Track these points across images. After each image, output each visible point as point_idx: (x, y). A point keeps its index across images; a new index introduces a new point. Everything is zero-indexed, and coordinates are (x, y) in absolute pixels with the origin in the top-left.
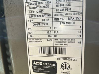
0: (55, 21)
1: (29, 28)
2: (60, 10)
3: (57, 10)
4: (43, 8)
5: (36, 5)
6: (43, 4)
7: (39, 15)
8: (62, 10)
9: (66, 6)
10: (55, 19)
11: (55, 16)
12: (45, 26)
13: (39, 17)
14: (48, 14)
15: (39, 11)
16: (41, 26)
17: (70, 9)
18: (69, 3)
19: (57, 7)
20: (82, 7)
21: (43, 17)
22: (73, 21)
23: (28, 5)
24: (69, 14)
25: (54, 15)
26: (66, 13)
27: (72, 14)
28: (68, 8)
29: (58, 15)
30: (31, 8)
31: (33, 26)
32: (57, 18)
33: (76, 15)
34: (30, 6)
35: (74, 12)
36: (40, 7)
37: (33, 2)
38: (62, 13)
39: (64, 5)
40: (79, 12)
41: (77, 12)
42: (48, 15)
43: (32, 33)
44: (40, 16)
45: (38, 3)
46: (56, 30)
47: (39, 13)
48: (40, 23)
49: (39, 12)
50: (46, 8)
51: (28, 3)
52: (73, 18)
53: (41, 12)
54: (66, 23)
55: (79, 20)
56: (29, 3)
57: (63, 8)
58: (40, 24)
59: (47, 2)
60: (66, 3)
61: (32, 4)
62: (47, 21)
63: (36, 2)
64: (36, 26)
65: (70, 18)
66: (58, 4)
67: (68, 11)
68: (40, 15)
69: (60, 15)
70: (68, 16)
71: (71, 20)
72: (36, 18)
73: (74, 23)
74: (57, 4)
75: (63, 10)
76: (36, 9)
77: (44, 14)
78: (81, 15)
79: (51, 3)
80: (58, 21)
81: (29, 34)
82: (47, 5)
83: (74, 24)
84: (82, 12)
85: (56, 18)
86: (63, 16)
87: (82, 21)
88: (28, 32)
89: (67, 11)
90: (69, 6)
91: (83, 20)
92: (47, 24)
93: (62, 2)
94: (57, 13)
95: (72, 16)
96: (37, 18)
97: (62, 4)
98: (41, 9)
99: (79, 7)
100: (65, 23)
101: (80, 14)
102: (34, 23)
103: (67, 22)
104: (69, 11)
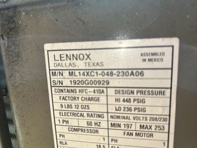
0: (114, 128)
1: (60, 135)
2: (122, 109)
3: (117, 109)
4: (89, 102)
5: (74, 94)
6: (89, 94)
7: (80, 113)
8: (126, 109)
9: (136, 102)
10: (113, 125)
11: (114, 120)
12: (92, 134)
13: (79, 118)
14: (99, 113)
15: (80, 105)
16: (84, 133)
17: (144, 110)
18: (142, 98)
19: (117, 103)
20: (169, 108)
21: (89, 118)
22: (150, 133)
23: (56, 91)
24: (141, 119)
25: (112, 117)
26: (136, 116)
27: (148, 119)
28: (141, 107)
29: (118, 117)
30: (64, 99)
31: (68, 131)
32: (117, 123)
33: (154, 122)
34: (60, 93)
35: (152, 116)
36: (83, 99)
37: (69, 88)
38: (128, 115)
39: (132, 100)
40: (162, 117)
41: (158, 117)
42: (99, 116)
43: (66, 143)
44: (82, 115)
45: (78, 91)
46: (116, 143)
47: (80, 109)
48: (83, 128)
49: (80, 107)
50: (94, 102)
51: (57, 88)
52: (149, 127)
53: (83, 107)
54: (136, 133)
55: (161, 131)
56: (60, 88)
57: (129, 107)
58: (82, 130)
59: (96, 91)
60: (137, 98)
61: (66, 91)
62: (96, 127)
63: (74, 88)
64: (74, 132)
65: (143, 126)
66: (119, 97)
67: (140, 113)
68: (82, 113)
69: (124, 118)
70: (139, 121)
71: (144, 130)
72: (74, 117)
73: (151, 135)
74: (117, 98)
75: (130, 109)
76: (73, 102)
77: (90, 113)
78: (165, 122)
79: (105, 94)
80: (119, 128)
81: (61, 145)
82: (97, 97)
83: (151, 138)
84: (168, 117)
85: (115, 123)
86: (129, 121)
87: (167, 134)
88: (58, 141)
89: (136, 112)
90: (142, 104)
91: (169, 132)
92: (97, 131)
93: (127, 95)
94: (118, 115)
95: (148, 123)
96: (77, 117)
97: (128, 98)
98: (84, 102)
99: (163, 108)
100: (134, 134)
101: (165, 120)
102: (71, 127)
103: (138, 132)
104: (142, 113)
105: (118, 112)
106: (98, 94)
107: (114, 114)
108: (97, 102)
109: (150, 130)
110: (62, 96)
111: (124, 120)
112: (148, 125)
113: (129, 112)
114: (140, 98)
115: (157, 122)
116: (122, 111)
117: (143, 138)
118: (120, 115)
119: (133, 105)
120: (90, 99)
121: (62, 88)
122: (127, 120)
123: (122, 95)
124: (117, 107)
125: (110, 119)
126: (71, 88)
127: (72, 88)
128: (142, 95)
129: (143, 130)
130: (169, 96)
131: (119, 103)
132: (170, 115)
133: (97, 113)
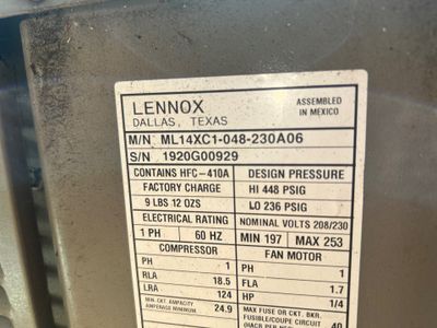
0: (246, 243)
1: (144, 260)
2: (263, 206)
3: (253, 206)
4: (200, 193)
5: (172, 178)
6: (199, 177)
7: (182, 214)
8: (270, 206)
9: (288, 192)
10: (245, 237)
11: (246, 227)
12: (206, 255)
13: (181, 224)
14: (219, 215)
15: (183, 199)
16: (190, 254)
17: (303, 207)
18: (300, 185)
19: (252, 195)
20: (350, 203)
21: (199, 224)
22: (315, 252)
23: (137, 172)
24: (299, 224)
25: (243, 222)
26: (289, 218)
27: (312, 225)
28: (297, 202)
29: (255, 222)
30: (152, 187)
31: (158, 251)
32: (253, 232)
33: (324, 230)
34: (145, 178)
35: (319, 220)
36: (189, 187)
37: (161, 167)
38: (274, 218)
39: (281, 189)
40: (338, 220)
41: (329, 220)
42: (219, 220)
43: (155, 276)
44: (186, 219)
45: (178, 172)
46: (250, 273)
47: (183, 208)
48: (189, 245)
49: (182, 204)
50: (209, 194)
51: (139, 167)
52: (313, 241)
53: (189, 203)
54: (289, 253)
55: (336, 248)
56: (145, 167)
57: (275, 202)
58: (186, 249)
59: (213, 173)
60: (289, 185)
61: (156, 172)
62: (213, 241)
63: (172, 167)
64: (170, 253)
65: (303, 238)
66: (256, 184)
67: (297, 213)
68: (187, 214)
69: (265, 222)
70: (294, 229)
71: (305, 247)
72: (171, 223)
73: (318, 257)
74: (252, 184)
75: (276, 206)
76: (170, 193)
77: (202, 215)
78: (343, 231)
79: (231, 178)
80: (256, 243)
81: (145, 279)
82: (215, 183)
83: (318, 262)
84: (349, 221)
85: (249, 232)
86: (275, 228)
87: (348, 254)
88: (140, 271)
89: (289, 211)
90: (299, 196)
91: (350, 251)
92: (214, 250)
93: (271, 179)
94: (255, 217)
95: (312, 232)
96: (177, 224)
97: (274, 184)
98: (190, 193)
99: (339, 203)
100: (285, 255)
101: (343, 226)
102: (165, 243)
103: (292, 251)
104: (300, 213)
105: (255, 211)
106: (218, 178)
107: (246, 217)
108: (215, 194)
109: (316, 247)
110: (149, 182)
111: (265, 227)
112: (312, 236)
113: (275, 212)
114: (295, 185)
115: (328, 231)
116: (262, 211)
117: (302, 261)
118: (259, 217)
119: (283, 197)
120: (201, 188)
121: (148, 167)
122: (271, 228)
123: (261, 179)
124: (253, 202)
125: (238, 226)
126: (165, 167)
127: (168, 167)
128: (299, 179)
129: (301, 246)
130: (351, 180)
131: (255, 195)
132: (352, 218)
133: (215, 215)
